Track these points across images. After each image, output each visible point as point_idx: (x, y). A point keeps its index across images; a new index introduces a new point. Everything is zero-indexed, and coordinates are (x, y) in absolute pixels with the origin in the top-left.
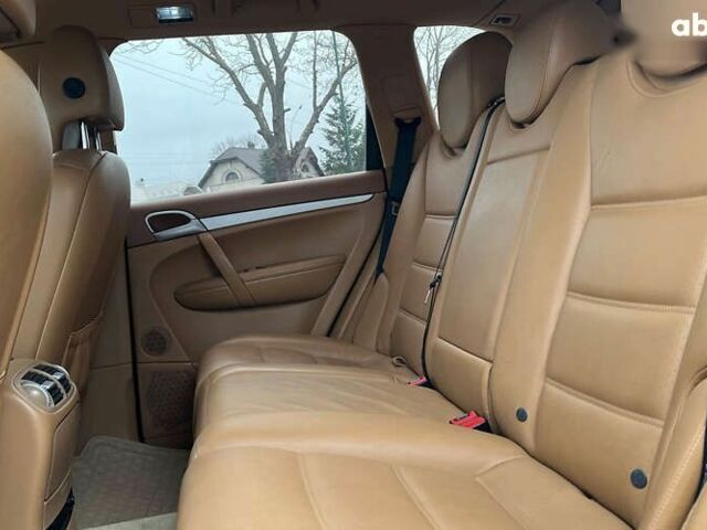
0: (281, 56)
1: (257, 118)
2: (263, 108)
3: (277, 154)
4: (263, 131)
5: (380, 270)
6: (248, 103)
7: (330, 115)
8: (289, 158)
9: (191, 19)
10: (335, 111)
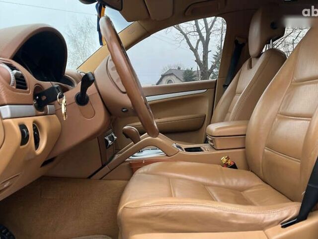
0: (209, 27)
1: (195, 55)
2: (198, 51)
3: (204, 71)
4: (198, 61)
6: (192, 48)
7: (215, 55)
8: (208, 73)
10: (218, 53)
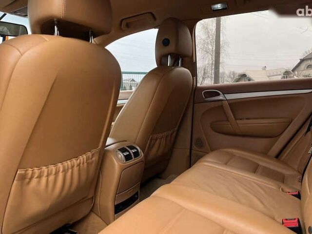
5: (309, 130)
9: (226, 8)
